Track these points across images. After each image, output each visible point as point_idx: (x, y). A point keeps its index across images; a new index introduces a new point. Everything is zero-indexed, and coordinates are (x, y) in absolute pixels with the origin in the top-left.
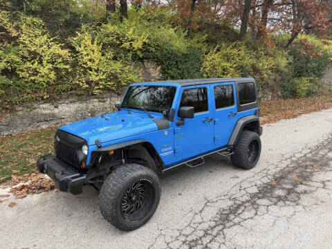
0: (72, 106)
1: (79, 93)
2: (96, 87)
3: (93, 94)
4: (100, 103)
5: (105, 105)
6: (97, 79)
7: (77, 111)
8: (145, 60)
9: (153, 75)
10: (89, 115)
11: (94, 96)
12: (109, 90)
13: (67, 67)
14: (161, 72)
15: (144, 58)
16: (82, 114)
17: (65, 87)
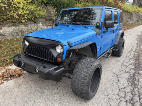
0: (10, 28)
1: (14, 21)
2: (23, 18)
3: (21, 22)
4: (26, 27)
5: (28, 28)
6: (23, 13)
7: (13, 31)
8: (47, 5)
9: (52, 13)
10: (20, 33)
11: (22, 23)
12: (30, 20)
13: (5, 6)
14: (56, 12)
15: (47, 3)
16: (16, 33)
17: (5, 18)
